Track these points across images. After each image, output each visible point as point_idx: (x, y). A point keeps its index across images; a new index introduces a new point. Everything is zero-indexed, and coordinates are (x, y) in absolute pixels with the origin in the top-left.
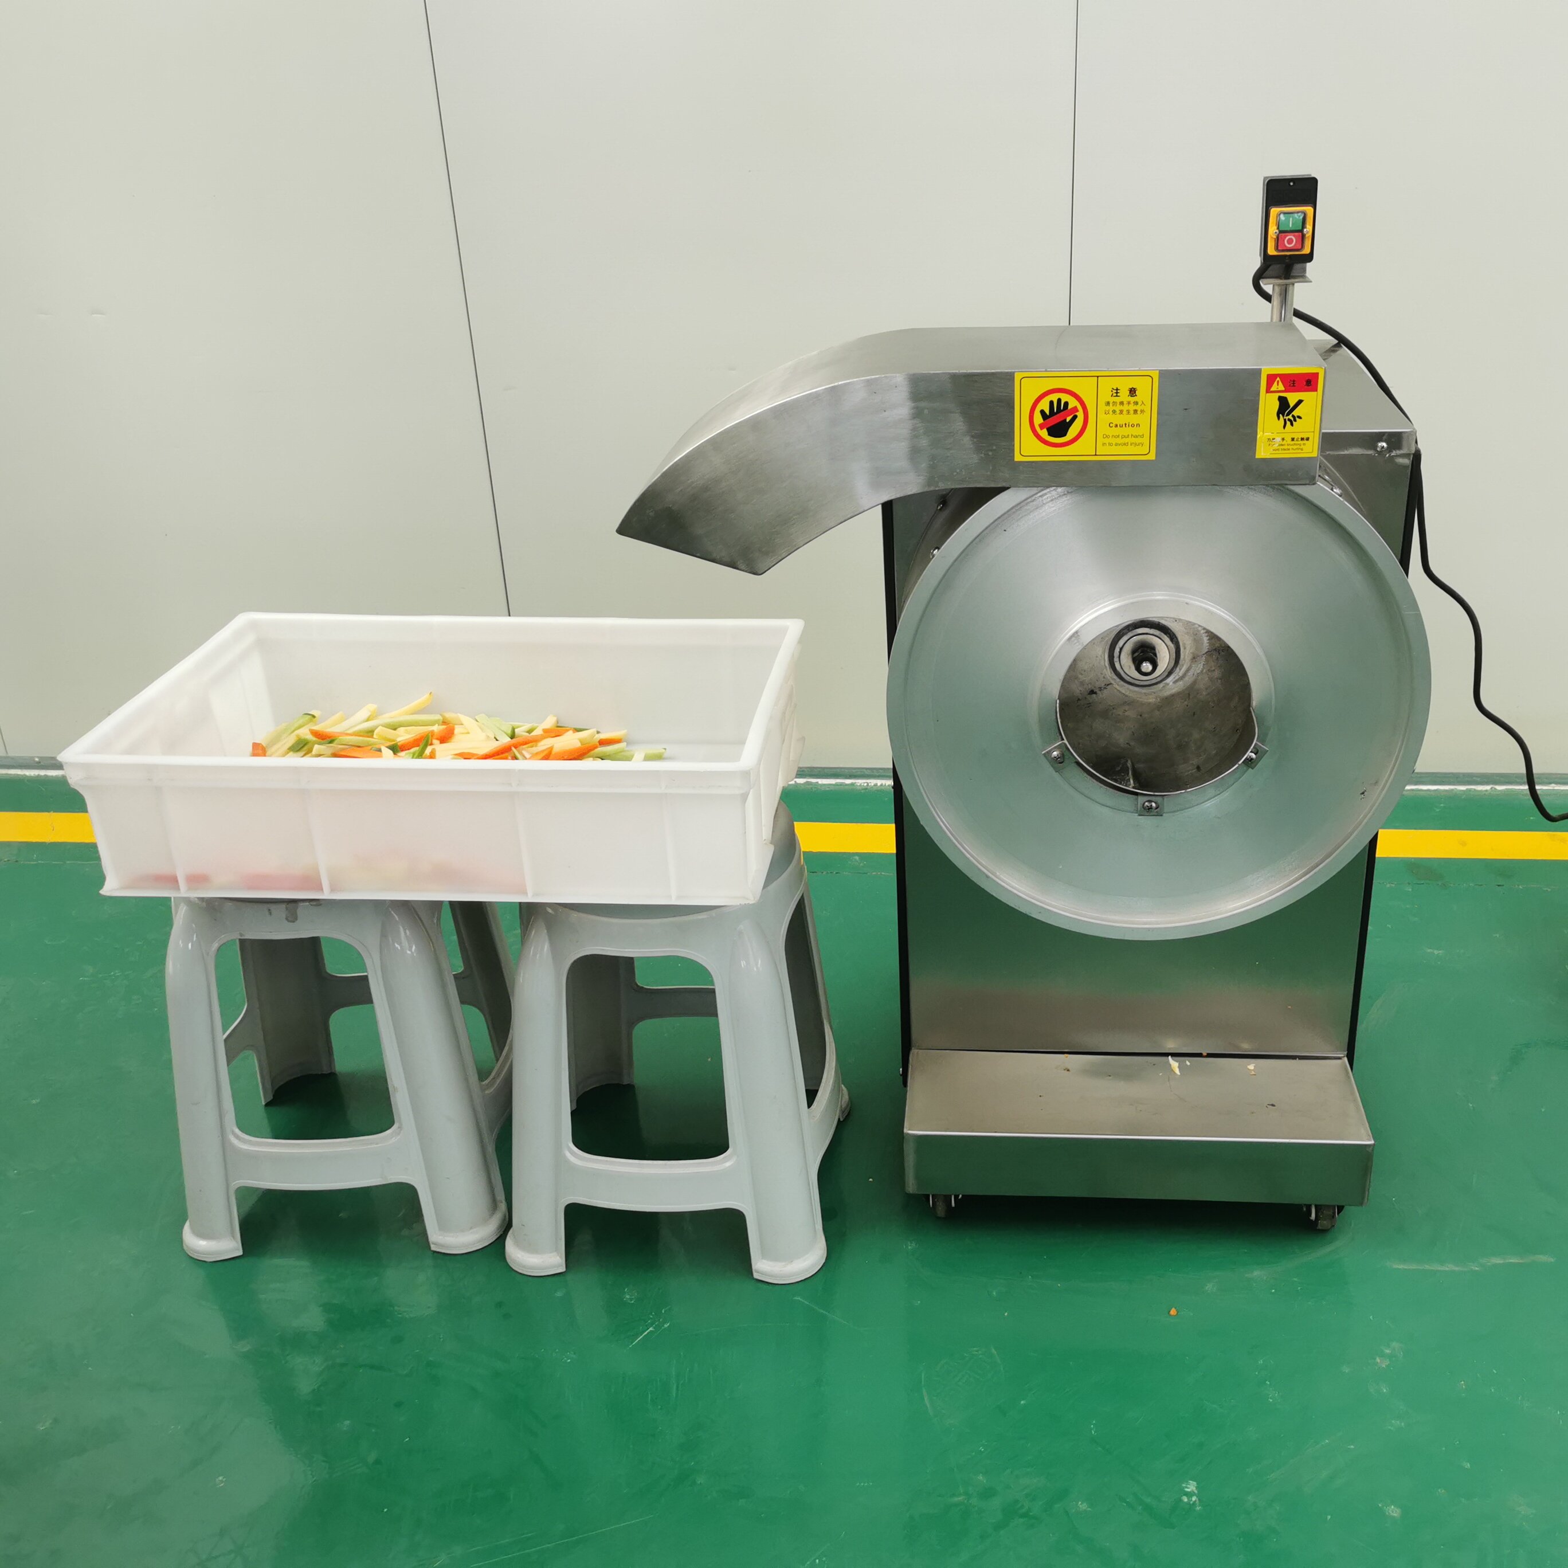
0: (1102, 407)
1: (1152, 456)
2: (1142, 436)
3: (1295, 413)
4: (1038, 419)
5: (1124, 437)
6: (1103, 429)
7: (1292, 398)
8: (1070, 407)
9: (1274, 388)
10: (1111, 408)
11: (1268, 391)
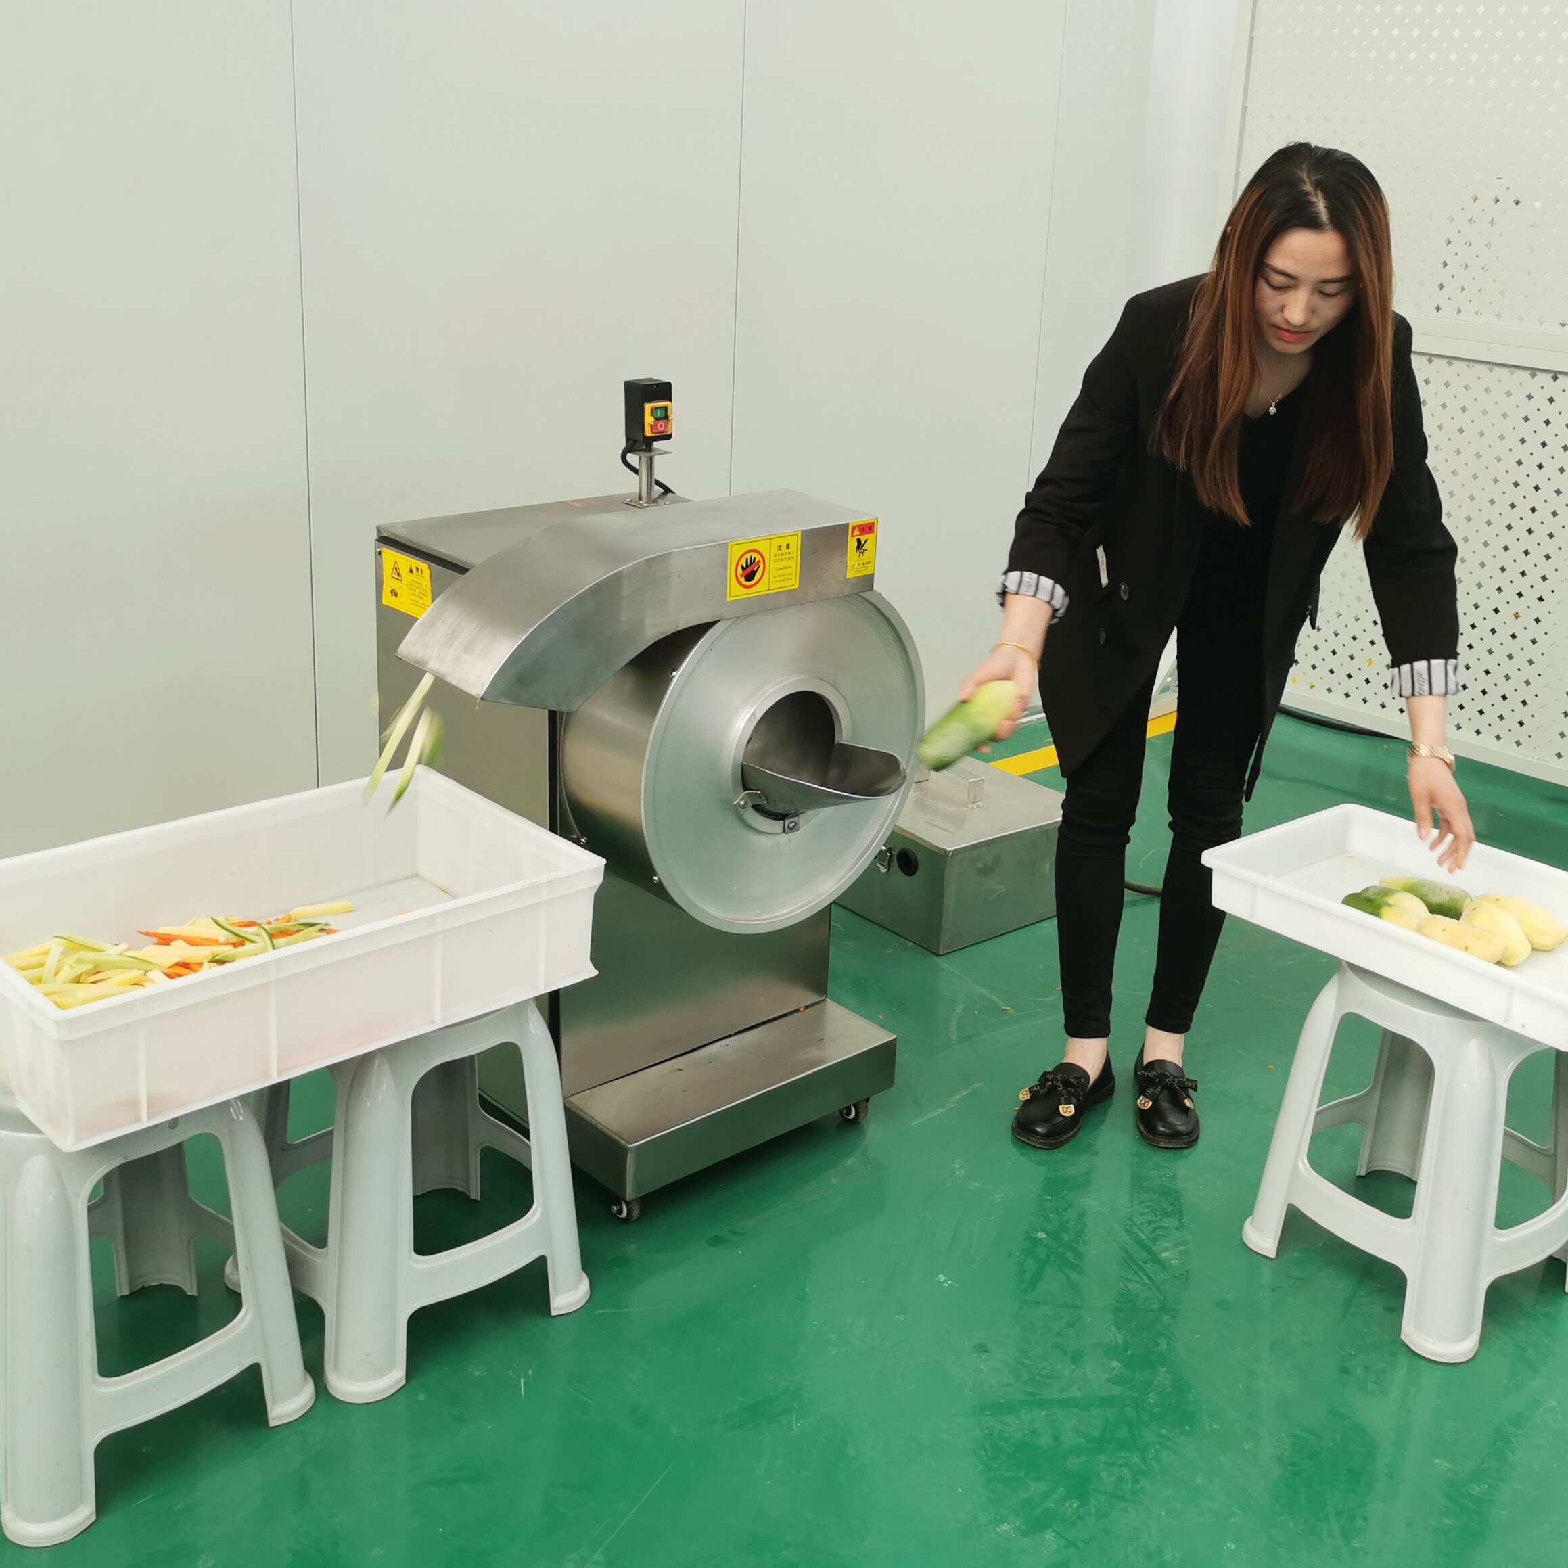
0: (773, 558)
1: (797, 586)
2: (792, 574)
3: (864, 548)
4: (740, 571)
5: (783, 575)
6: (774, 572)
7: (863, 538)
8: (756, 561)
9: (854, 534)
10: (777, 558)
11: (852, 536)
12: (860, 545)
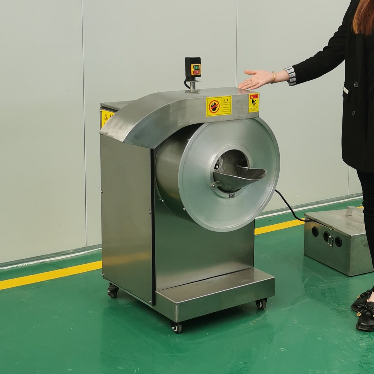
0: (222, 104)
1: (231, 114)
2: (229, 109)
3: (255, 103)
5: (226, 110)
6: (222, 108)
7: (254, 100)
9: (251, 98)
12: (253, 102)
